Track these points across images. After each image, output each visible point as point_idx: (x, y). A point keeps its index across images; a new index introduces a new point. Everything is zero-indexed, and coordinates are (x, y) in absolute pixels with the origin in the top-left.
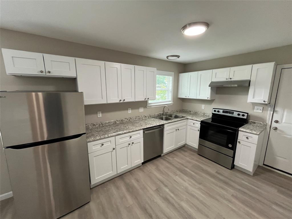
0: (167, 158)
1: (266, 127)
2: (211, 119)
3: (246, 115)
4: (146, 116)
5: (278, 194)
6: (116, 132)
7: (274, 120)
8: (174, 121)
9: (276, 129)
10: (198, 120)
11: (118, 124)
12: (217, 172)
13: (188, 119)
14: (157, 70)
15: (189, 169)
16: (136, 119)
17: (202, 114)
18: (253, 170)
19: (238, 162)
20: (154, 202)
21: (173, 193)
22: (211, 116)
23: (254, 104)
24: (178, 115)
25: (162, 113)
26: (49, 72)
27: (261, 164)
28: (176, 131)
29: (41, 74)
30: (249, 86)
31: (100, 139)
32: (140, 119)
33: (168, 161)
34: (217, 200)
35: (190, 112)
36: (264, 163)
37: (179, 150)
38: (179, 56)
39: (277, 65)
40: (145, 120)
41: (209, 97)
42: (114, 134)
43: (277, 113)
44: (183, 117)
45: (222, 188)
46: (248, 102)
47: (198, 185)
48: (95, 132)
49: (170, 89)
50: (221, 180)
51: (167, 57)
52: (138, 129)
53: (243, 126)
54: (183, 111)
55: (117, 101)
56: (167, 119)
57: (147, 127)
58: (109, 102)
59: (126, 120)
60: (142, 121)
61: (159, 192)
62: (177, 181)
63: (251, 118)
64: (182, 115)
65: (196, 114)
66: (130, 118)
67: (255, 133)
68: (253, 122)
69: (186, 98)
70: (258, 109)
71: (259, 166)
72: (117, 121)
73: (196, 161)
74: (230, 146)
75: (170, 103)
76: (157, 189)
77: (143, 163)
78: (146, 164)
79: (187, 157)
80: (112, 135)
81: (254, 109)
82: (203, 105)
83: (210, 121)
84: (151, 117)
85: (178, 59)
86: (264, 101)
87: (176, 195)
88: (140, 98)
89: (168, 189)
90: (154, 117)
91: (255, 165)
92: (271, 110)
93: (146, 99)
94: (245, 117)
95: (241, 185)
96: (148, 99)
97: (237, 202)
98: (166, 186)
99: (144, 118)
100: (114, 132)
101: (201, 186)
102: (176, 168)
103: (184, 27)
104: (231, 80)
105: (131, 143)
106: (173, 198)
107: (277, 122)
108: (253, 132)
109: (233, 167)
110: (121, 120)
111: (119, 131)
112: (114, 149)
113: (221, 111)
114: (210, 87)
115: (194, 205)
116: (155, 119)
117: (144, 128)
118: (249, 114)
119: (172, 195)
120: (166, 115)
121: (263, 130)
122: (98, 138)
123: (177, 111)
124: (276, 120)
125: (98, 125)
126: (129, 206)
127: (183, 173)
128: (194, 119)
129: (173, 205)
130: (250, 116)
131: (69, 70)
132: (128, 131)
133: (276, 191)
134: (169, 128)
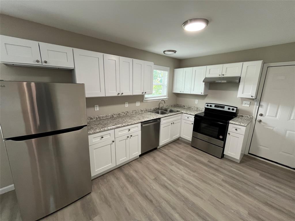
0: (163, 150)
1: (252, 120)
2: (204, 113)
3: (235, 109)
4: (142, 110)
5: (260, 177)
6: (115, 125)
7: (259, 114)
8: (170, 115)
9: (260, 121)
10: (192, 114)
11: (115, 117)
12: (208, 161)
13: (182, 113)
14: (154, 64)
15: (183, 159)
16: (133, 113)
17: (195, 109)
18: (240, 158)
19: (227, 152)
20: (153, 190)
21: (170, 180)
22: (204, 110)
23: (243, 99)
24: (173, 109)
25: (158, 107)
26: (46, 62)
27: (247, 153)
28: (172, 125)
29: (37, 63)
30: (240, 82)
31: (100, 132)
32: (137, 113)
33: (164, 153)
34: (210, 184)
35: (185, 106)
36: (249, 152)
37: (173, 143)
38: (176, 51)
39: (264, 63)
40: (142, 114)
41: (203, 93)
42: (113, 127)
43: (261, 108)
44: (178, 111)
45: (214, 174)
46: (237, 97)
47: (193, 173)
48: (94, 126)
49: (166, 84)
50: (213, 168)
51: (164, 52)
52: (136, 122)
53: (233, 119)
54: (177, 106)
55: (115, 94)
56: (162, 113)
57: (145, 120)
58: (107, 95)
59: (123, 114)
60: (139, 115)
61: (157, 180)
62: (173, 170)
63: (239, 112)
64: (177, 110)
65: (189, 108)
66: (127, 112)
67: (243, 124)
68: (241, 115)
69: (180, 93)
70: (246, 104)
71: (245, 155)
72: (115, 114)
73: (190, 152)
74: (221, 137)
75: (165, 98)
76: (155, 178)
77: (140, 156)
78: (143, 156)
79: (181, 149)
80: (111, 127)
81: (242, 103)
82: (196, 100)
83: (203, 115)
84: (147, 111)
85: (175, 54)
86: (252, 96)
87: (173, 182)
88: (137, 92)
89: (166, 177)
90: (150, 112)
91: (241, 154)
92: (257, 104)
93: (143, 93)
94: (234, 111)
95: (230, 171)
96: (145, 93)
97: (227, 186)
98: (164, 175)
99: (140, 112)
100: (113, 125)
101: (195, 174)
102: (172, 159)
103: (185, 23)
104: (224, 76)
105: (130, 136)
106: (170, 185)
107: (261, 115)
108: (242, 124)
109: (223, 156)
110: (118, 114)
111: (118, 124)
112: (113, 142)
113: (213, 105)
114: (204, 83)
115: (190, 190)
116: (151, 113)
117: (142, 121)
118: (238, 108)
119: (170, 182)
120: (162, 109)
121: (250, 123)
122: (98, 131)
123: (172, 106)
124: (261, 113)
125: (95, 119)
126: (130, 194)
127: (179, 163)
128: (189, 113)
129: (171, 191)
130: (238, 110)
131: (67, 61)
132: (127, 124)
133: (258, 175)
134: (165, 122)
